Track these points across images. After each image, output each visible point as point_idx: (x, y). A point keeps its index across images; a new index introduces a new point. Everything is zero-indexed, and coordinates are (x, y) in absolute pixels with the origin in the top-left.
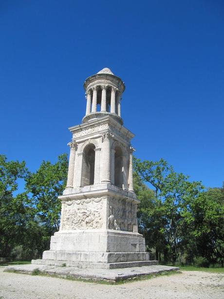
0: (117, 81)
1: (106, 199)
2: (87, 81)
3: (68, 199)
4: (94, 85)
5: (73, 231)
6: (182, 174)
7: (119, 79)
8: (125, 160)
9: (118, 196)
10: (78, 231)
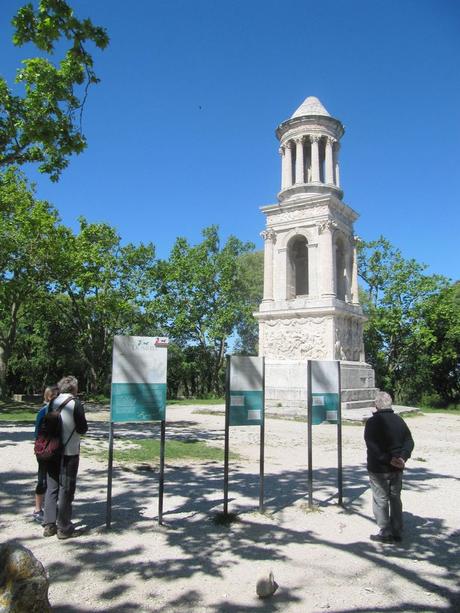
0: (335, 126)
1: (332, 321)
2: (284, 125)
3: (269, 318)
4: (296, 134)
5: (283, 362)
6: (414, 261)
7: (338, 123)
8: (347, 257)
9: (345, 313)
10: (289, 362)
